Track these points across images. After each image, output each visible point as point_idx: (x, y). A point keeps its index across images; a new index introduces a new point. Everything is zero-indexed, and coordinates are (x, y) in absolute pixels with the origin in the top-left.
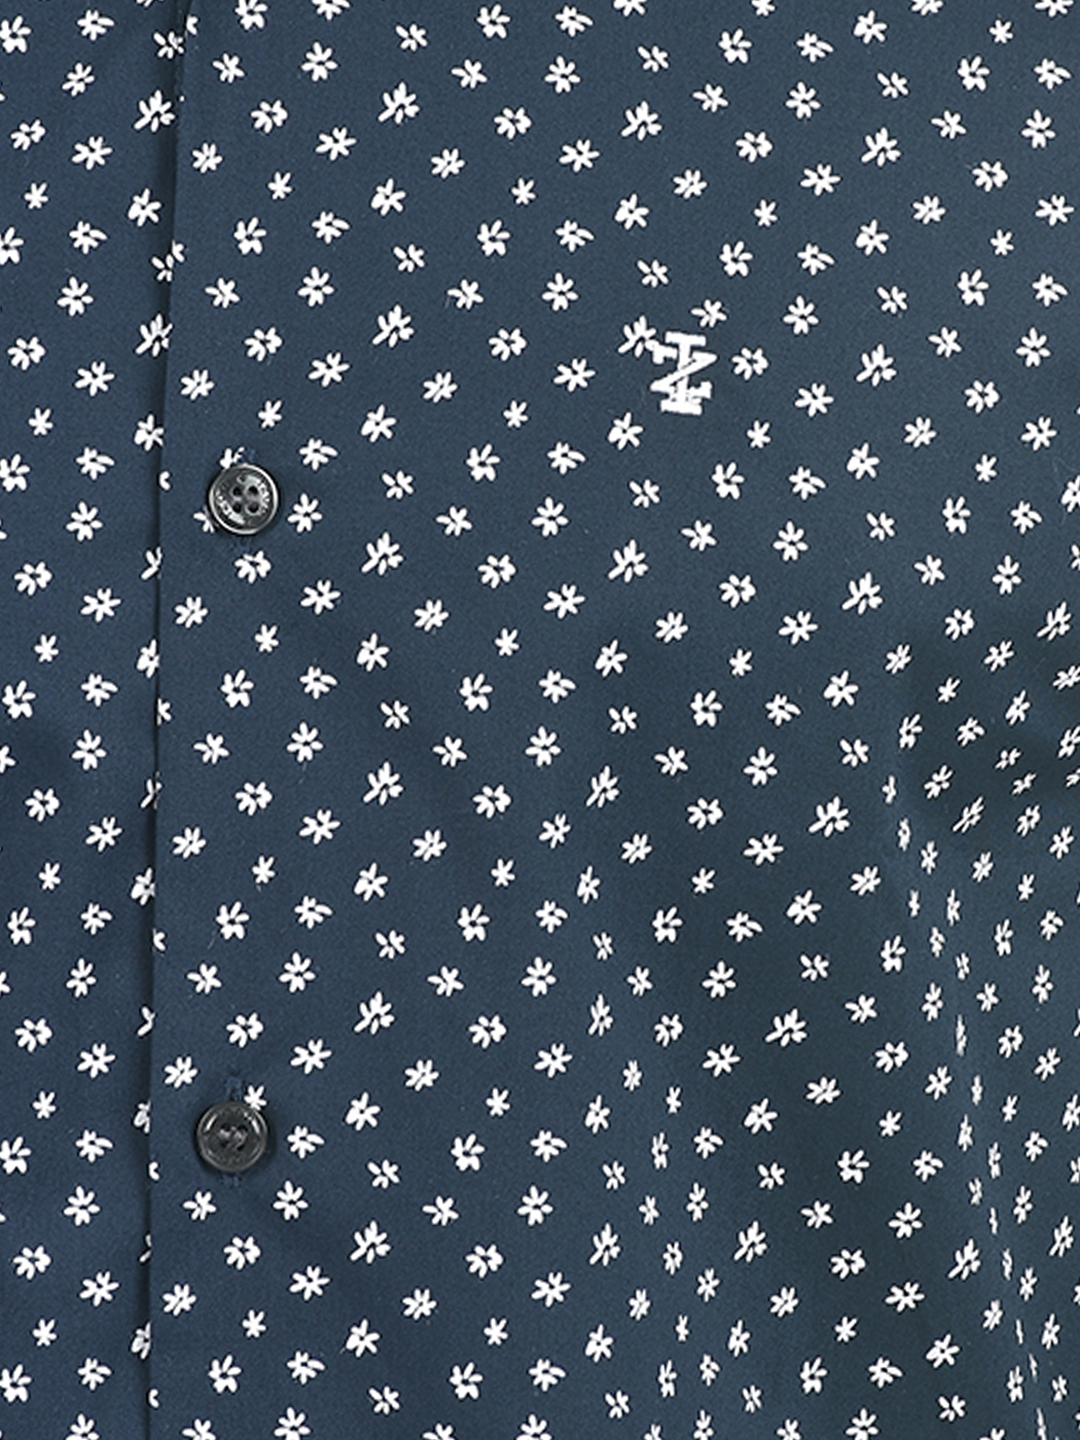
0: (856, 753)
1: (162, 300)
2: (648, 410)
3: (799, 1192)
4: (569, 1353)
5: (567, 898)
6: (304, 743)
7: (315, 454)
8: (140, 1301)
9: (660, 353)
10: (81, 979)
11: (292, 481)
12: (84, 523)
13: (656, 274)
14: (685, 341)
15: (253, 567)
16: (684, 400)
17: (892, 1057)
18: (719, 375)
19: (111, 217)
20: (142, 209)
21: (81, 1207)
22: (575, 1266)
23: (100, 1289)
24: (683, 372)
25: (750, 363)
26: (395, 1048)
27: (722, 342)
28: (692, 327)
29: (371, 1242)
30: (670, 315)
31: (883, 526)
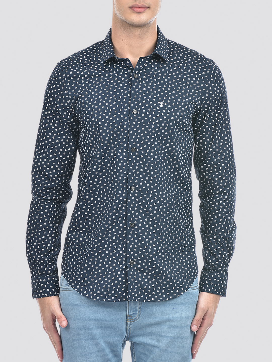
0: (172, 128)
1: (130, 100)
2: (159, 107)
3: (168, 155)
4: (154, 163)
5: (154, 136)
6: (138, 126)
7: (139, 109)
8: (128, 160)
9: (160, 103)
10: (124, 140)
11: (138, 111)
12: (125, 113)
13: (160, 99)
14: (162, 103)
15: (135, 116)
16: (162, 106)
17: (174, 147)
18: (164, 105)
19: (127, 95)
20: (129, 95)
21: (124, 154)
22: (154, 158)
23: (125, 159)
24: (162, 104)
25: (166, 104)
26: (143, 144)
27: (164, 103)
28: (162, 102)
29: (142, 156)
30: (161, 101)
31: (174, 114)
